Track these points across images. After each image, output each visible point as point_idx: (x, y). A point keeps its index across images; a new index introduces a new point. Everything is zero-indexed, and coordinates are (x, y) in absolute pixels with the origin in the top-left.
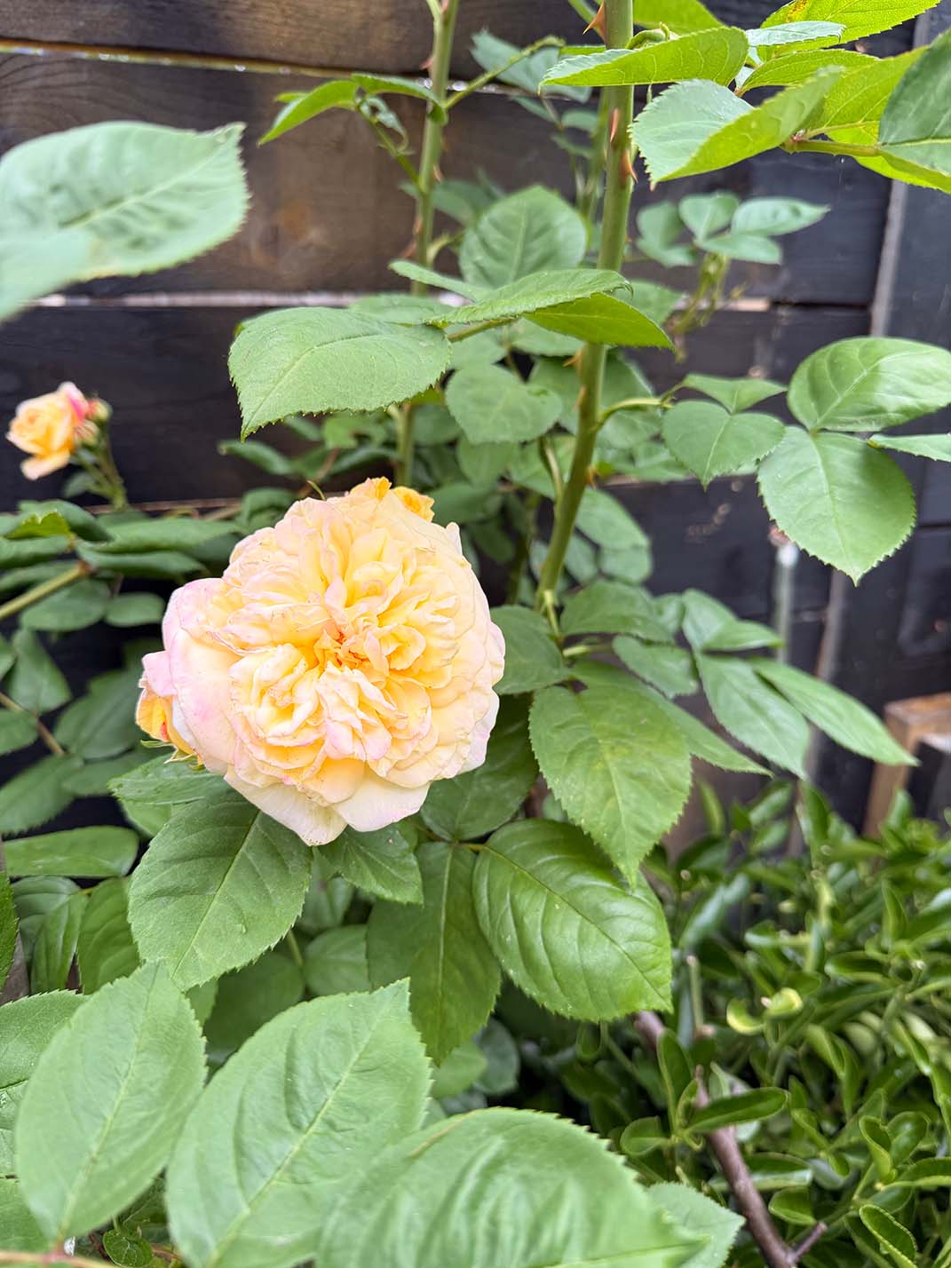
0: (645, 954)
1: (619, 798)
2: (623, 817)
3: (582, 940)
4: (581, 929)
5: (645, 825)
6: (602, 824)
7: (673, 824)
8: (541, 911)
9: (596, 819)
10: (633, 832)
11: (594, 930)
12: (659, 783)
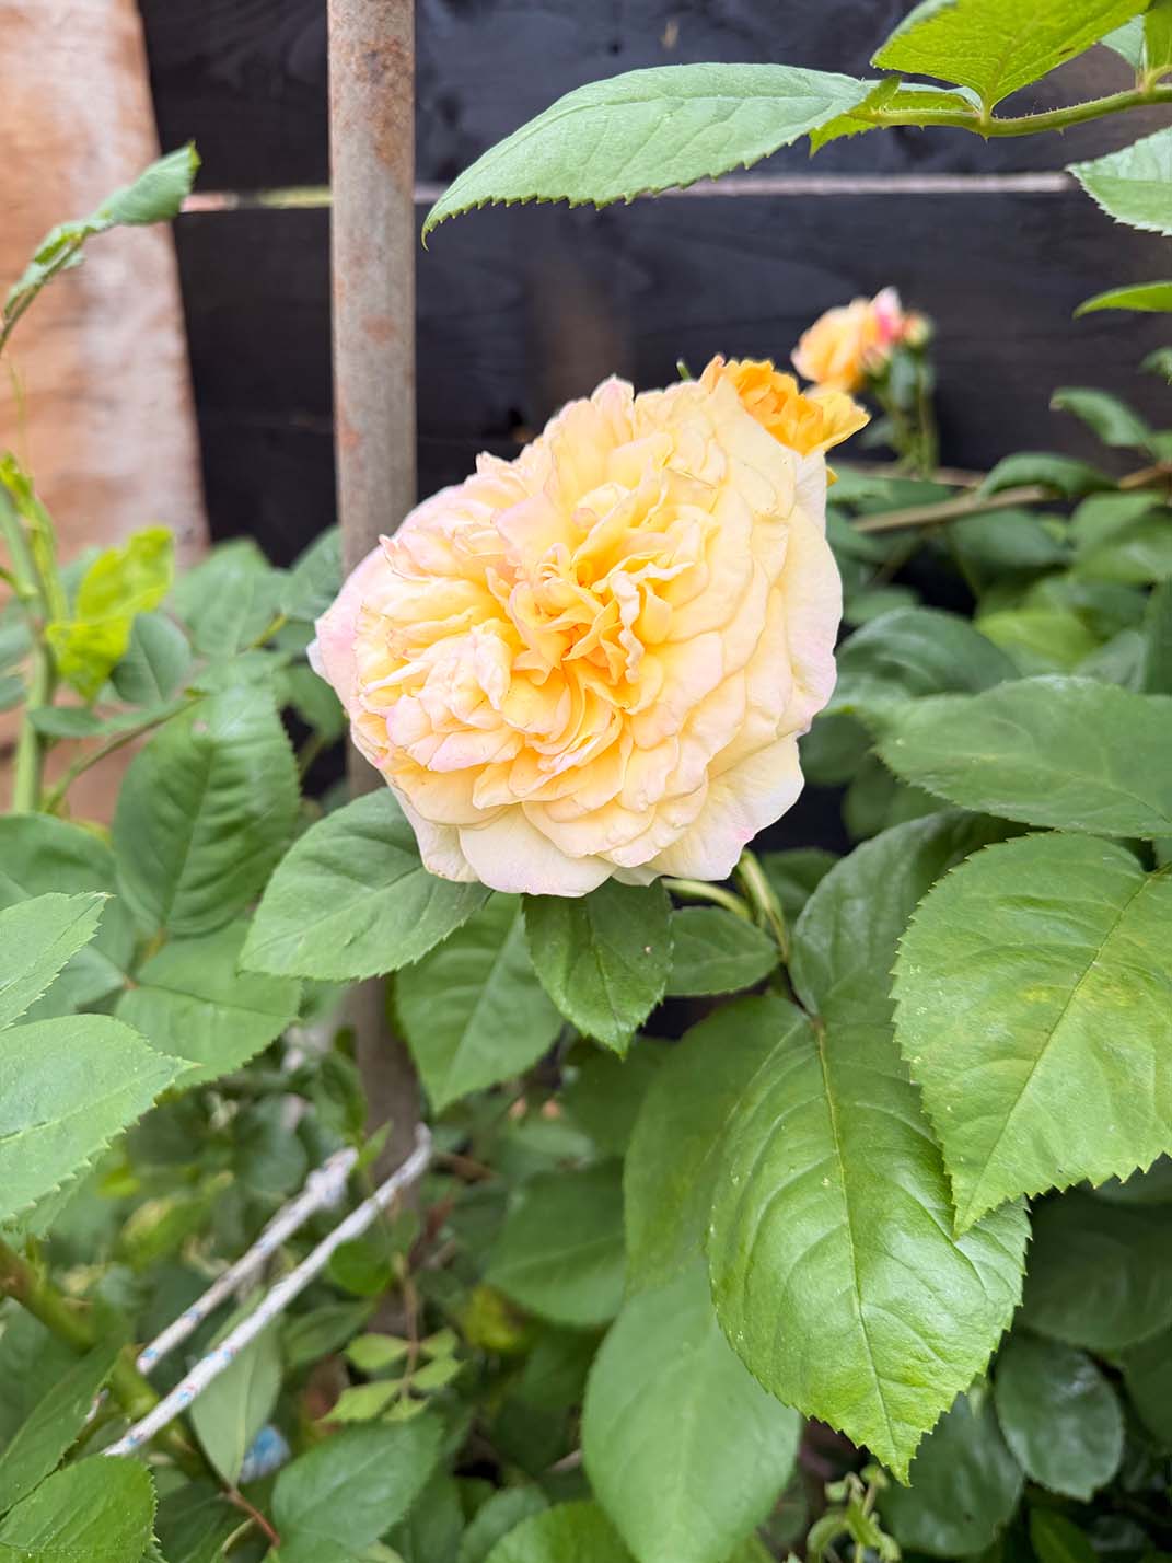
0: (900, 1349)
1: (1039, 1070)
2: (1021, 1106)
3: (816, 1253)
4: (829, 1237)
5: (1056, 1147)
6: (953, 1087)
7: (1115, 1179)
8: (799, 1172)
9: (947, 1072)
10: (1025, 1141)
11: (847, 1251)
12: (1139, 1090)
